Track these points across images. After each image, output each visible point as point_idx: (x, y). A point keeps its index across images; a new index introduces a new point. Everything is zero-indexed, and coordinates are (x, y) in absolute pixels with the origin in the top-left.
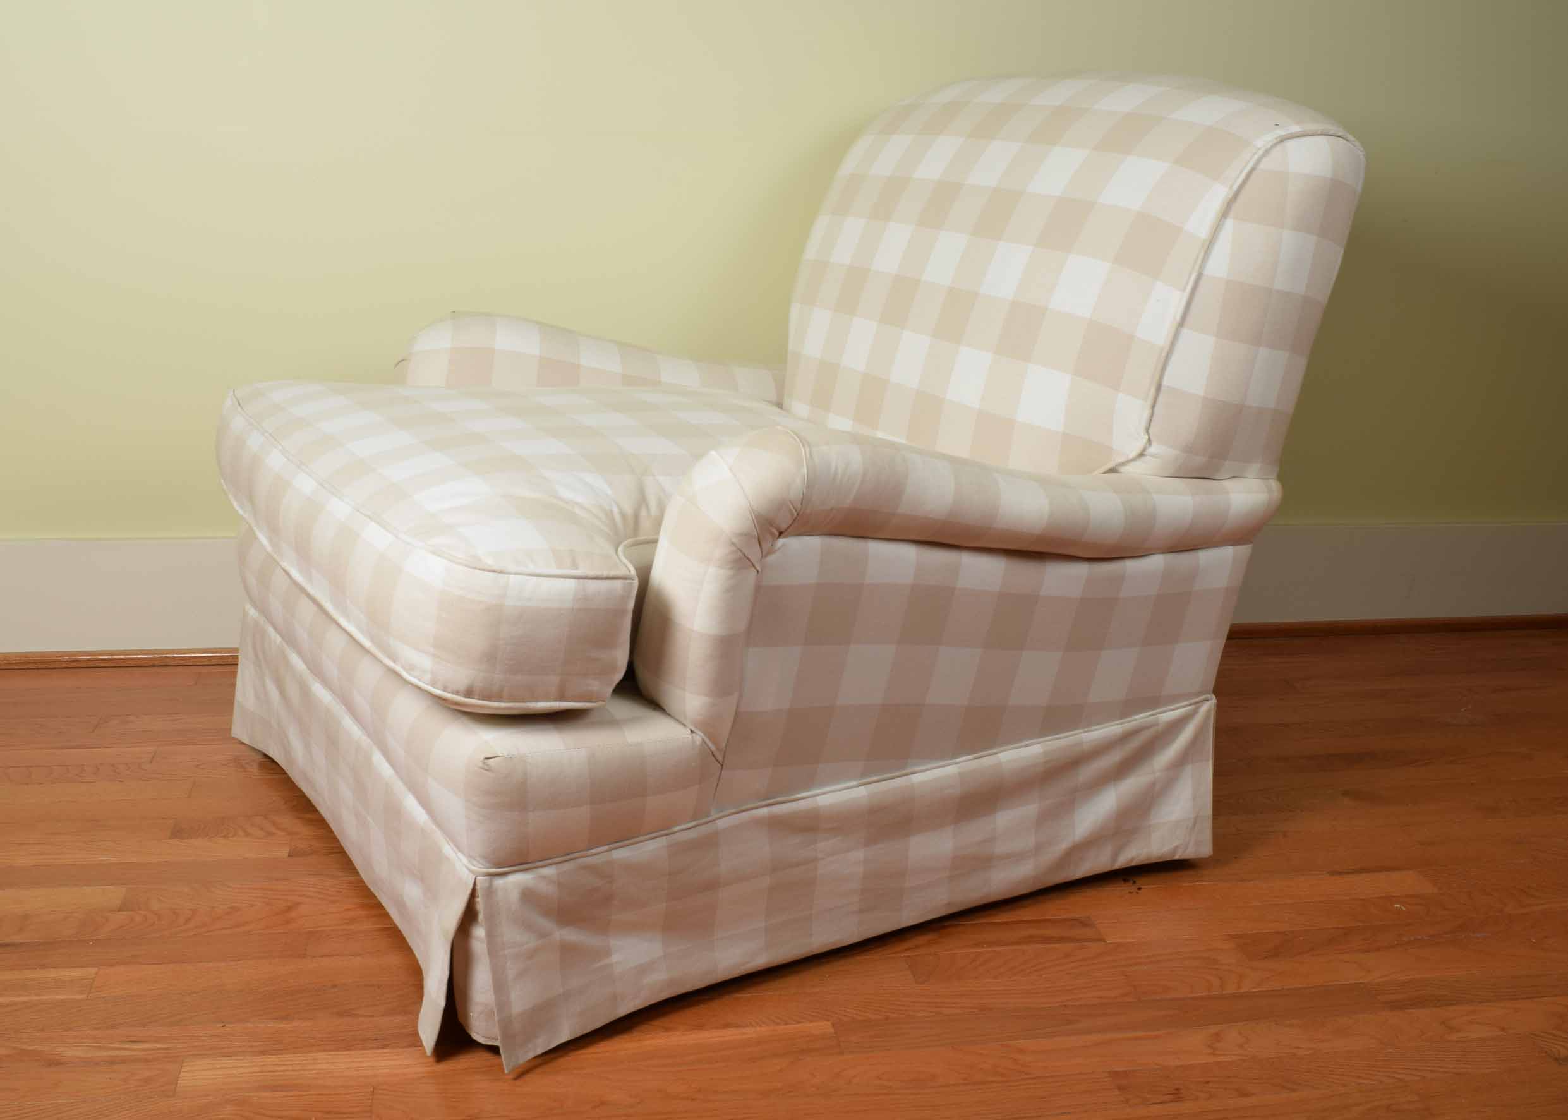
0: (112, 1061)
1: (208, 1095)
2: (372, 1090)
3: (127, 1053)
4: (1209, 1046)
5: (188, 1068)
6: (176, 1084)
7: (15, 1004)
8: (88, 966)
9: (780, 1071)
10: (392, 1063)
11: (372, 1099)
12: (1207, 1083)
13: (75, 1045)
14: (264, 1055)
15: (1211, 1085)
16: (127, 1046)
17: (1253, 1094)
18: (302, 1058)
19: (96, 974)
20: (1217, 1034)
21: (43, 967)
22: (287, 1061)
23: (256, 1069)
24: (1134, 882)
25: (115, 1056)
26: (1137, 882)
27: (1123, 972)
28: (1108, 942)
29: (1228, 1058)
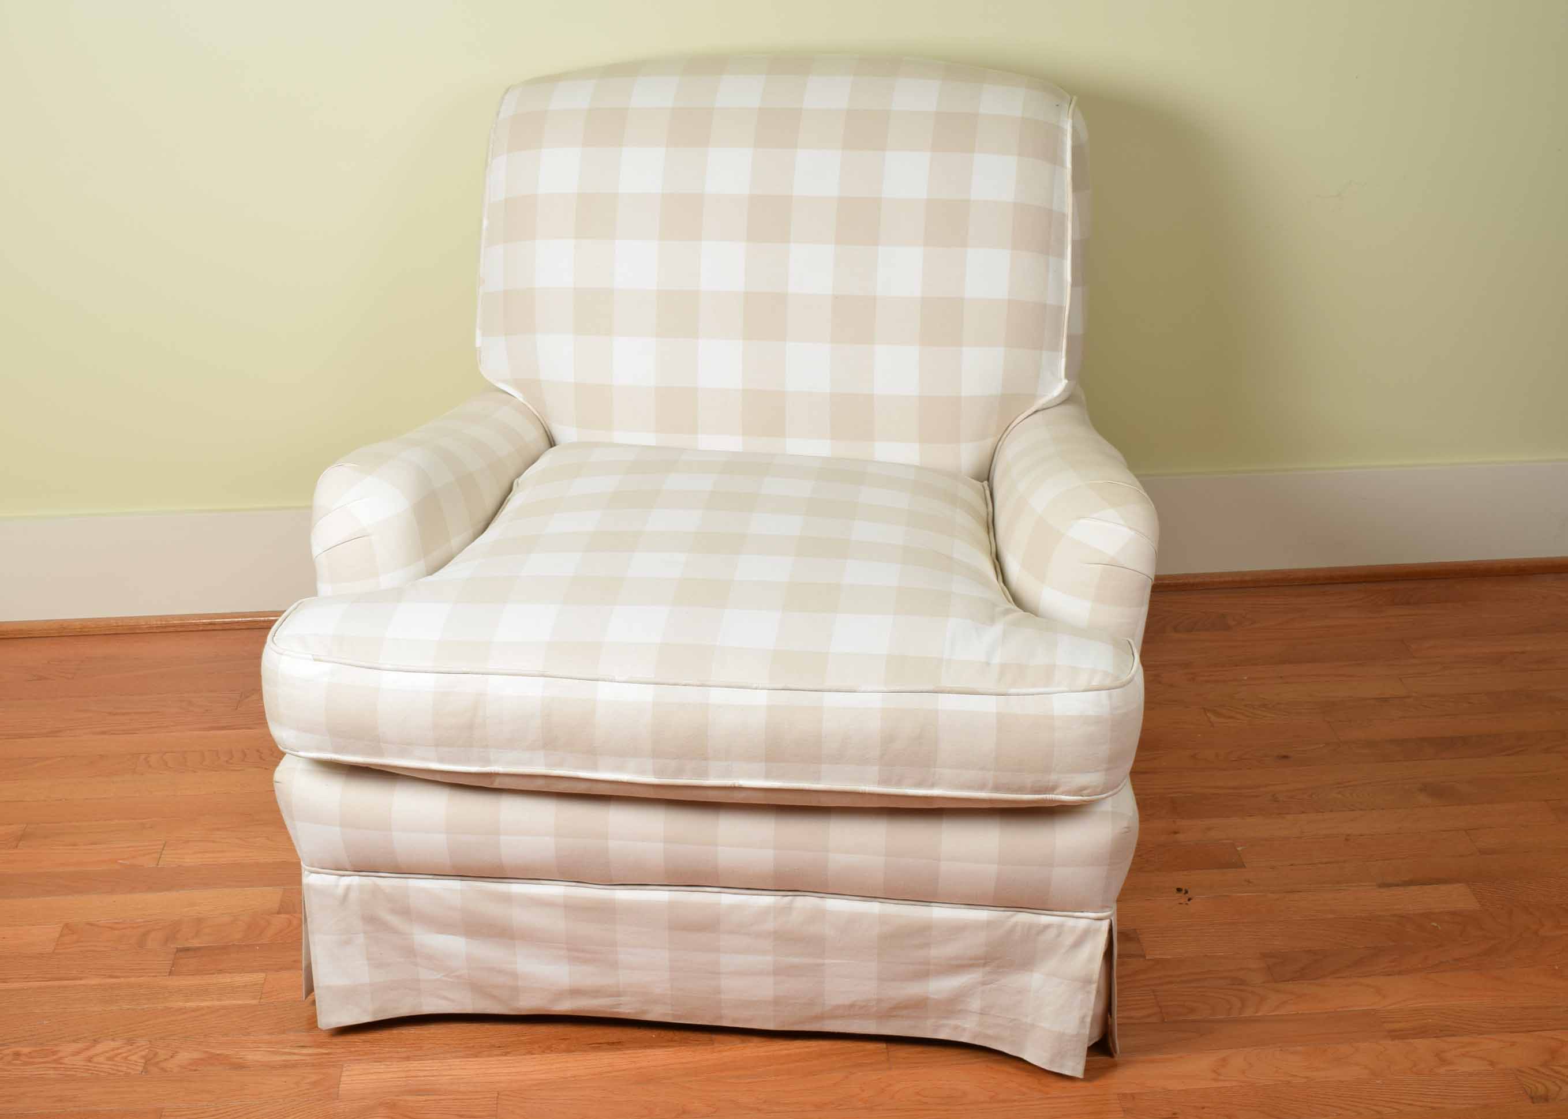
0: (286, 1066)
1: (364, 1099)
2: (496, 1095)
3: (296, 1057)
4: (1214, 1071)
5: (348, 1073)
6: (338, 1088)
7: (202, 1008)
9: (835, 1084)
10: (513, 1070)
11: (497, 1104)
12: (1203, 1108)
13: (254, 1049)
15: (1205, 1110)
16: (296, 1051)
18: (439, 1064)
19: (265, 979)
20: (1224, 1060)
21: (220, 971)
22: (426, 1066)
23: (403, 1075)
24: (1186, 892)
25: (287, 1061)
26: (1189, 892)
27: (1154, 991)
28: (1147, 958)
29: (1227, 1084)
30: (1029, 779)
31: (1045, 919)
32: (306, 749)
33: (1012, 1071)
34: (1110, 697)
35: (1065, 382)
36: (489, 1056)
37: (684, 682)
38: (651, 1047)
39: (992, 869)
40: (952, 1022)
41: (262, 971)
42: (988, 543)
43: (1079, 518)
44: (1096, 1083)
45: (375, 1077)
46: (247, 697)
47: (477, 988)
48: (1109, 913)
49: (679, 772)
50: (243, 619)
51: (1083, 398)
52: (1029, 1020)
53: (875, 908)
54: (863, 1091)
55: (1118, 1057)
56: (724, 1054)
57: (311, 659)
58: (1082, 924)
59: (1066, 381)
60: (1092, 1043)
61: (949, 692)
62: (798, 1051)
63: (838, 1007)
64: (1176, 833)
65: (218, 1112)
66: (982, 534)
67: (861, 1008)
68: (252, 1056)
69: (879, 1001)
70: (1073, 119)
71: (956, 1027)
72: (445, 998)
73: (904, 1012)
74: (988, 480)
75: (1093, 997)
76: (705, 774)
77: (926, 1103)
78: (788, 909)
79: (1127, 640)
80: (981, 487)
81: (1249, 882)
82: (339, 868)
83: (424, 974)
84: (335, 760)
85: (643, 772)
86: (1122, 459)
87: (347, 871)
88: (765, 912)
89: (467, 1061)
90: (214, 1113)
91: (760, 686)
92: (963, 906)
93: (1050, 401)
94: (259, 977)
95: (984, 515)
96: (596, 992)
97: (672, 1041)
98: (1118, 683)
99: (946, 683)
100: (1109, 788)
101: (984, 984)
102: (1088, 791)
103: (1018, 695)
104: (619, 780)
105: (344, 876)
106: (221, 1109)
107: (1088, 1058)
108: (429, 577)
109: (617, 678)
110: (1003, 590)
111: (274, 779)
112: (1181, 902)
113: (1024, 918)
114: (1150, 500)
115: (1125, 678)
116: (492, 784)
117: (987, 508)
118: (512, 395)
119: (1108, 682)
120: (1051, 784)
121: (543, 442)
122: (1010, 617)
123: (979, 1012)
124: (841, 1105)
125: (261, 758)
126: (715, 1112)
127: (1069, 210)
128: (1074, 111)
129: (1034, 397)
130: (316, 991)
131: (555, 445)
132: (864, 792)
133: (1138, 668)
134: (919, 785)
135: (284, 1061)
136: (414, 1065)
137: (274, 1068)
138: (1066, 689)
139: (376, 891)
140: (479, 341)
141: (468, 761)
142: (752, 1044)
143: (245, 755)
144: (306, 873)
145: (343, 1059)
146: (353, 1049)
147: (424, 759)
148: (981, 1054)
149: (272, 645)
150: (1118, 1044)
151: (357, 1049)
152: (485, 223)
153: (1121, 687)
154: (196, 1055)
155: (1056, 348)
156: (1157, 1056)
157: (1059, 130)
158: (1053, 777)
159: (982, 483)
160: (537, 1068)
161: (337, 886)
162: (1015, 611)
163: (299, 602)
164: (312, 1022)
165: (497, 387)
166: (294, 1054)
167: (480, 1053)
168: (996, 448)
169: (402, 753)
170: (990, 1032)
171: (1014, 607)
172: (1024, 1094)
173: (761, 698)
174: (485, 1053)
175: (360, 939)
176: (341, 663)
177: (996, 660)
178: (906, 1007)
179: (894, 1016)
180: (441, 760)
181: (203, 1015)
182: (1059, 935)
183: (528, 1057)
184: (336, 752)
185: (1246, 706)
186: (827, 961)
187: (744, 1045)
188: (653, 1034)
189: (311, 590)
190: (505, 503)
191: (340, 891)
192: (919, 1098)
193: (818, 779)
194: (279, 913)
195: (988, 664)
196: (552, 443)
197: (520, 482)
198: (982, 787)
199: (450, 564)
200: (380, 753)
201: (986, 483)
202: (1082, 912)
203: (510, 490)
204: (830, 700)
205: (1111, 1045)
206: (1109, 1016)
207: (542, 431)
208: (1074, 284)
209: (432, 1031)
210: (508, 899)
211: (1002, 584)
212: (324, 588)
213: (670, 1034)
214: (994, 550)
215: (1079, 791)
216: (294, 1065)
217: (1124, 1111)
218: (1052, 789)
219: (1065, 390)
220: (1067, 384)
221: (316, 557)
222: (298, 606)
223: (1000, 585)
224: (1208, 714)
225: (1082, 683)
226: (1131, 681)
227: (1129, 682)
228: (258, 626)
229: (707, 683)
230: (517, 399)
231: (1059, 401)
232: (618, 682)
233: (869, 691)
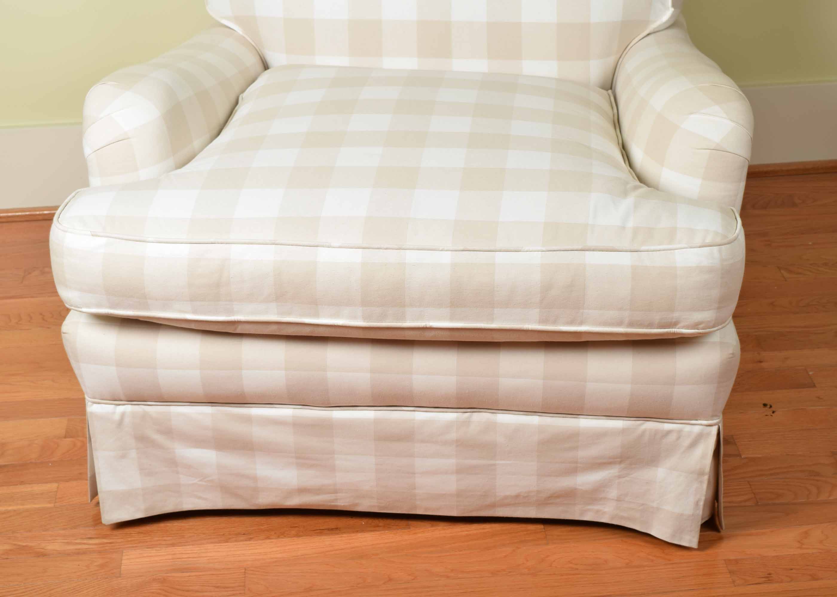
0: (78, 553)
1: (141, 576)
2: (244, 571)
3: (85, 546)
4: (799, 542)
5: (127, 557)
6: (121, 568)
7: (8, 512)
8: (51, 482)
9: (505, 556)
10: (256, 551)
11: (245, 577)
12: (791, 569)
13: (52, 541)
14: (174, 546)
15: (793, 571)
16: (85, 541)
17: (822, 579)
19: (58, 488)
20: (806, 533)
21: (22, 483)
23: (170, 557)
24: (771, 407)
25: (79, 549)
26: (773, 406)
27: (748, 482)
28: (743, 457)
29: (810, 551)
30: (657, 317)
31: (667, 426)
32: (88, 307)
33: (643, 544)
34: (720, 251)
35: (671, 10)
36: (236, 541)
37: (385, 246)
38: (363, 531)
39: (627, 388)
40: (596, 507)
41: (56, 481)
42: (616, 137)
43: (692, 113)
44: (709, 552)
45: (147, 560)
46: (30, 273)
47: (225, 489)
48: (717, 421)
49: (383, 317)
51: (685, 23)
52: (655, 505)
53: (535, 420)
54: (527, 561)
55: (723, 533)
56: (420, 535)
57: (90, 236)
58: (697, 429)
59: (673, 9)
60: (704, 521)
61: (593, 250)
62: (475, 532)
63: (506, 497)
64: (761, 362)
65: (27, 590)
66: (611, 129)
67: (525, 497)
68: (50, 547)
69: (538, 492)
71: (598, 511)
72: (200, 498)
73: (558, 500)
74: (612, 89)
75: (705, 486)
76: (403, 318)
77: (577, 569)
78: (467, 423)
79: (731, 208)
80: (607, 95)
81: (819, 398)
82: (115, 399)
83: (184, 480)
84: (111, 314)
85: (355, 318)
87: (122, 401)
88: (449, 426)
89: (221, 546)
90: (24, 590)
91: (445, 248)
92: (604, 418)
93: (660, 26)
94: (53, 486)
95: (611, 115)
96: (318, 491)
97: (378, 526)
98: (725, 241)
99: (591, 243)
100: (718, 323)
101: (619, 477)
102: (701, 326)
103: (648, 251)
104: (336, 325)
105: (119, 405)
106: (28, 588)
107: (701, 533)
108: (179, 170)
109: (333, 244)
110: (629, 171)
111: (61, 332)
112: (767, 414)
113: (650, 425)
114: (746, 99)
115: (731, 237)
116: (235, 329)
117: (613, 110)
118: (233, 30)
119: (719, 240)
120: (674, 320)
121: (260, 67)
123: (616, 499)
124: (510, 572)
125: (43, 319)
126: (413, 580)
129: (647, 23)
130: (100, 495)
131: (268, 68)
132: (527, 329)
133: (740, 230)
134: (571, 323)
135: (76, 549)
136: (178, 550)
137: (69, 555)
138: (686, 246)
139: (144, 416)
141: (216, 313)
142: (439, 528)
143: (31, 318)
144: (89, 403)
145: (122, 547)
146: (130, 539)
147: (180, 311)
148: (617, 531)
149: (58, 225)
150: (724, 522)
151: (133, 539)
153: (728, 243)
154: (7, 547)
156: (753, 531)
158: (676, 315)
159: (607, 92)
160: (274, 549)
161: (114, 413)
162: (640, 187)
163: (77, 191)
164: (97, 519)
165: (221, 23)
166: (84, 544)
167: (230, 539)
168: (618, 63)
169: (164, 308)
170: (625, 514)
171: (639, 184)
172: (652, 561)
173: (446, 258)
174: (234, 539)
175: (133, 454)
176: (113, 238)
177: (630, 224)
178: (558, 497)
179: (549, 504)
180: (195, 312)
181: (10, 517)
182: (678, 438)
183: (268, 541)
184: (111, 307)
185: (811, 264)
186: (497, 462)
187: (433, 528)
188: (363, 522)
189: (85, 183)
190: (233, 113)
191: (117, 417)
192: (571, 565)
193: (492, 320)
194: (65, 437)
195: (623, 228)
196: (266, 67)
197: (243, 97)
198: (620, 324)
199: (194, 160)
200: (147, 307)
201: (610, 91)
202: (697, 420)
203: (237, 103)
204: (500, 258)
205: (718, 523)
206: (716, 501)
207: (258, 58)
209: (191, 524)
210: (249, 420)
211: (629, 168)
212: (95, 181)
213: (376, 522)
214: (620, 142)
215: (696, 326)
216: (85, 552)
217: (730, 572)
218: (674, 324)
219: (673, 16)
220: (674, 12)
221: (87, 157)
222: (76, 195)
223: (628, 168)
224: (782, 271)
225: (698, 240)
226: (736, 239)
227: (735, 240)
228: (40, 218)
229: (404, 247)
230: (237, 32)
231: (667, 25)
232: (334, 247)
233: (531, 250)
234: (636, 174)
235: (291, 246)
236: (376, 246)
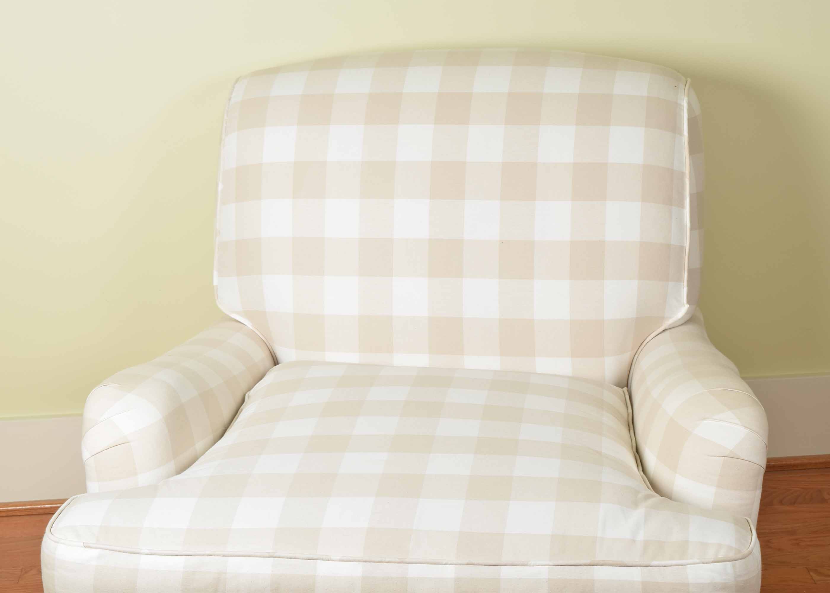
34: (734, 566)
35: (687, 306)
37: (387, 560)
42: (630, 439)
43: (704, 419)
46: (26, 572)
50: (24, 507)
51: (702, 319)
57: (81, 547)
61: (602, 565)
66: (624, 431)
70: (688, 97)
74: (627, 386)
79: (746, 519)
80: (622, 392)
86: (737, 370)
91: (449, 563)
93: (676, 322)
95: (625, 415)
98: (739, 556)
99: (600, 557)
103: (659, 566)
109: (332, 558)
110: (642, 477)
114: (760, 404)
115: (745, 551)
117: (627, 409)
118: (244, 324)
119: (732, 555)
121: (268, 361)
122: (650, 501)
127: (687, 169)
128: (689, 90)
129: (662, 319)
131: (278, 364)
133: (755, 543)
138: (698, 561)
140: (216, 281)
149: (50, 535)
152: (220, 187)
153: (742, 558)
155: (679, 280)
157: (677, 106)
159: (622, 389)
162: (652, 496)
163: (74, 497)
165: (230, 317)
168: (633, 359)
171: (653, 493)
173: (450, 572)
176: (107, 549)
177: (641, 537)
189: (83, 489)
190: (239, 413)
195: (634, 541)
196: (276, 362)
197: (250, 395)
199: (195, 463)
201: (625, 389)
203: (243, 401)
204: (506, 572)
207: (268, 353)
208: (692, 229)
211: (642, 474)
212: (93, 486)
214: (634, 445)
219: (687, 313)
220: (689, 308)
221: (85, 461)
222: (71, 501)
223: (640, 473)
224: (811, 573)
225: (711, 555)
226: (750, 553)
227: (749, 555)
228: (41, 512)
229: (407, 560)
230: (248, 326)
231: (683, 322)
232: (333, 561)
233: (537, 565)
234: (649, 480)
235: (290, 559)
236: (377, 560)
